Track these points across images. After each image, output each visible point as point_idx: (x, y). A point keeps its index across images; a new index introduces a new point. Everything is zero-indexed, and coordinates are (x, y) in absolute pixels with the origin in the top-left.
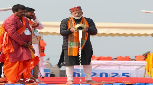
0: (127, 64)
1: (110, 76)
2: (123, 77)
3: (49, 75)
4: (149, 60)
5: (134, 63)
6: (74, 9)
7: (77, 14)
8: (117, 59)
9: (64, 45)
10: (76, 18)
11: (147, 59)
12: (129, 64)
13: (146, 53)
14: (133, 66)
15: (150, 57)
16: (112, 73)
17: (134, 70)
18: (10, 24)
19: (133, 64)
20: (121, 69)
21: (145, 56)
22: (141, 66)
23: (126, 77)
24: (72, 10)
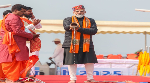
0: (118, 63)
1: (101, 74)
2: (115, 75)
3: (39, 73)
4: (141, 58)
5: (126, 62)
6: (76, 8)
7: (79, 12)
8: (109, 58)
9: (65, 43)
10: (78, 16)
11: (139, 57)
12: (121, 63)
13: (138, 51)
14: (125, 64)
15: (142, 55)
16: (103, 72)
17: (126, 68)
18: (16, 23)
19: (124, 63)
20: (113, 68)
21: (137, 54)
22: (133, 64)
23: (117, 75)
24: (75, 8)
